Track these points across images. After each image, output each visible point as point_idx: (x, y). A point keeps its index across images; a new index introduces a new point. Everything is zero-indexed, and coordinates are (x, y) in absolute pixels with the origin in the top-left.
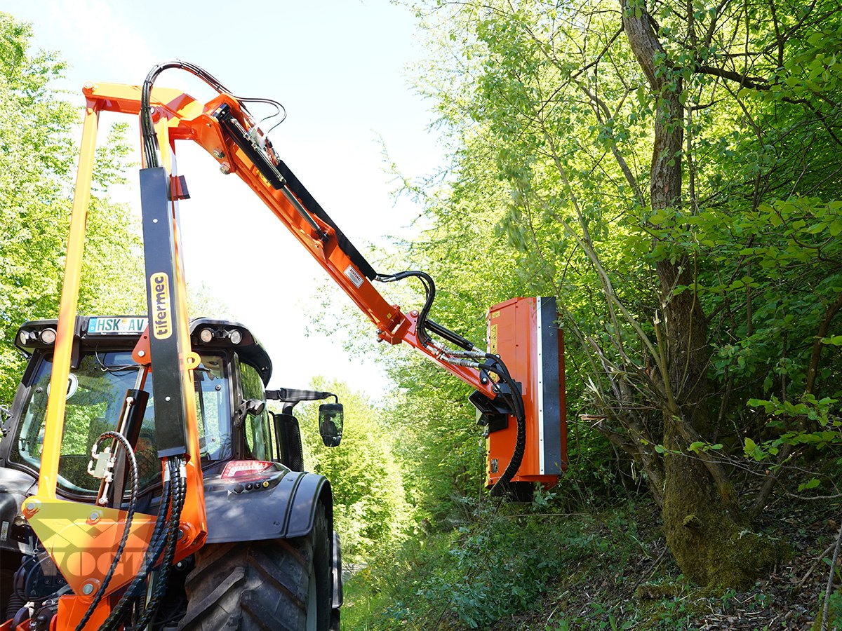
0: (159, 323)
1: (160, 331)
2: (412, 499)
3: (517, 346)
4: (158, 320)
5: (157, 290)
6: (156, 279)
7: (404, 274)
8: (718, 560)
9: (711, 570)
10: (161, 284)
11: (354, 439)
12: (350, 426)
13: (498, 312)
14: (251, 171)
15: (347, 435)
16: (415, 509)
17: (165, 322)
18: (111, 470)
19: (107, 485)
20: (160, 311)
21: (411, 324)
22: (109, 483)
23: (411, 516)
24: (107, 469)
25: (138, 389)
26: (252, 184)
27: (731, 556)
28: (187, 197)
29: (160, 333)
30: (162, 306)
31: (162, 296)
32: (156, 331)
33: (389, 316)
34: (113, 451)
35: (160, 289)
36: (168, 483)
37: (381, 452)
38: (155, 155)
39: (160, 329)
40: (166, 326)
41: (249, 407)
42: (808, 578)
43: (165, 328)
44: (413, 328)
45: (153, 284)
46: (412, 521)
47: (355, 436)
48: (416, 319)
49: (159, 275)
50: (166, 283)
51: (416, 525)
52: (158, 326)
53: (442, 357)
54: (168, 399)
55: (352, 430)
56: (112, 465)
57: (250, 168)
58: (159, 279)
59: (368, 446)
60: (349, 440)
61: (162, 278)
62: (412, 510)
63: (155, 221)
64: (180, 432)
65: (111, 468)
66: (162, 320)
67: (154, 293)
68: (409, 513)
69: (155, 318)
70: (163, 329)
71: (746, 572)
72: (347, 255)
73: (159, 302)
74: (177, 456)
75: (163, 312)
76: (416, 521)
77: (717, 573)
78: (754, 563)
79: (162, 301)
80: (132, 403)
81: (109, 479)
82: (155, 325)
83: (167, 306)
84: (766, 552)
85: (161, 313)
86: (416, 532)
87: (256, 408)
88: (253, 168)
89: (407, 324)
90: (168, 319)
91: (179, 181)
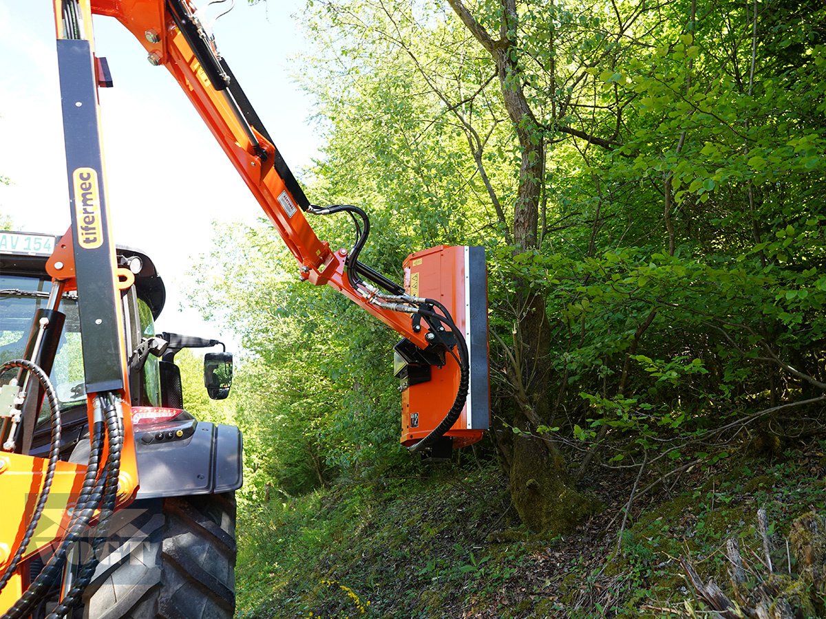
0: (86, 229)
1: (88, 239)
2: (253, 464)
3: (442, 295)
4: (84, 225)
5: (83, 189)
6: (81, 176)
7: (337, 208)
8: (550, 513)
9: (544, 520)
10: (87, 182)
11: (195, 403)
12: (192, 390)
13: (420, 259)
14: (189, 64)
15: (188, 399)
16: (255, 474)
17: (94, 229)
18: (19, 407)
19: (14, 427)
20: (86, 215)
21: (339, 264)
22: (18, 423)
23: (250, 481)
24: (13, 406)
25: (52, 308)
26: (185, 82)
27: (559, 510)
28: (109, 84)
29: (87, 241)
30: (89, 209)
31: (88, 197)
32: (81, 239)
33: (318, 252)
34: (21, 384)
35: (87, 190)
36: (100, 425)
37: (223, 417)
38: (77, 24)
39: (88, 236)
40: (95, 233)
41: (151, 347)
42: (612, 524)
43: (94, 236)
44: (341, 268)
45: (77, 182)
46: (251, 486)
47: (197, 401)
48: (345, 259)
49: (85, 171)
50: (94, 180)
51: (255, 489)
52: (84, 232)
53: (374, 300)
54: (98, 321)
55: (194, 394)
56: (21, 401)
57: (188, 61)
58: (85, 176)
59: (210, 411)
60: (191, 405)
61: (89, 174)
62: (252, 475)
63: (79, 104)
64: (116, 362)
65: (19, 405)
66: (90, 226)
67: (78, 192)
68: (249, 478)
69: (80, 223)
70: (92, 237)
71: (569, 521)
72: (282, 179)
73: (85, 204)
74: (112, 391)
75: (90, 215)
76: (256, 487)
77: (549, 522)
78: (575, 515)
79: (89, 202)
80: (47, 326)
81: (17, 418)
82: (80, 231)
83: (95, 209)
84: (585, 506)
85: (88, 217)
86: (254, 497)
87: (159, 348)
88: (192, 60)
89: (335, 263)
90: (98, 224)
91: (99, 64)
